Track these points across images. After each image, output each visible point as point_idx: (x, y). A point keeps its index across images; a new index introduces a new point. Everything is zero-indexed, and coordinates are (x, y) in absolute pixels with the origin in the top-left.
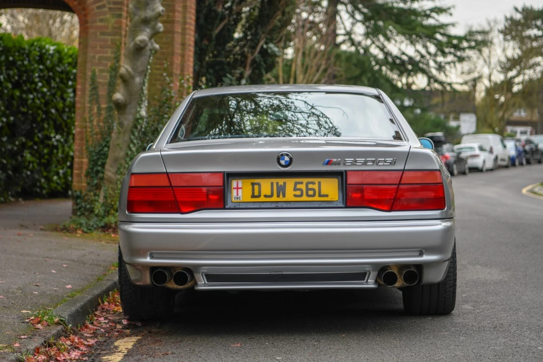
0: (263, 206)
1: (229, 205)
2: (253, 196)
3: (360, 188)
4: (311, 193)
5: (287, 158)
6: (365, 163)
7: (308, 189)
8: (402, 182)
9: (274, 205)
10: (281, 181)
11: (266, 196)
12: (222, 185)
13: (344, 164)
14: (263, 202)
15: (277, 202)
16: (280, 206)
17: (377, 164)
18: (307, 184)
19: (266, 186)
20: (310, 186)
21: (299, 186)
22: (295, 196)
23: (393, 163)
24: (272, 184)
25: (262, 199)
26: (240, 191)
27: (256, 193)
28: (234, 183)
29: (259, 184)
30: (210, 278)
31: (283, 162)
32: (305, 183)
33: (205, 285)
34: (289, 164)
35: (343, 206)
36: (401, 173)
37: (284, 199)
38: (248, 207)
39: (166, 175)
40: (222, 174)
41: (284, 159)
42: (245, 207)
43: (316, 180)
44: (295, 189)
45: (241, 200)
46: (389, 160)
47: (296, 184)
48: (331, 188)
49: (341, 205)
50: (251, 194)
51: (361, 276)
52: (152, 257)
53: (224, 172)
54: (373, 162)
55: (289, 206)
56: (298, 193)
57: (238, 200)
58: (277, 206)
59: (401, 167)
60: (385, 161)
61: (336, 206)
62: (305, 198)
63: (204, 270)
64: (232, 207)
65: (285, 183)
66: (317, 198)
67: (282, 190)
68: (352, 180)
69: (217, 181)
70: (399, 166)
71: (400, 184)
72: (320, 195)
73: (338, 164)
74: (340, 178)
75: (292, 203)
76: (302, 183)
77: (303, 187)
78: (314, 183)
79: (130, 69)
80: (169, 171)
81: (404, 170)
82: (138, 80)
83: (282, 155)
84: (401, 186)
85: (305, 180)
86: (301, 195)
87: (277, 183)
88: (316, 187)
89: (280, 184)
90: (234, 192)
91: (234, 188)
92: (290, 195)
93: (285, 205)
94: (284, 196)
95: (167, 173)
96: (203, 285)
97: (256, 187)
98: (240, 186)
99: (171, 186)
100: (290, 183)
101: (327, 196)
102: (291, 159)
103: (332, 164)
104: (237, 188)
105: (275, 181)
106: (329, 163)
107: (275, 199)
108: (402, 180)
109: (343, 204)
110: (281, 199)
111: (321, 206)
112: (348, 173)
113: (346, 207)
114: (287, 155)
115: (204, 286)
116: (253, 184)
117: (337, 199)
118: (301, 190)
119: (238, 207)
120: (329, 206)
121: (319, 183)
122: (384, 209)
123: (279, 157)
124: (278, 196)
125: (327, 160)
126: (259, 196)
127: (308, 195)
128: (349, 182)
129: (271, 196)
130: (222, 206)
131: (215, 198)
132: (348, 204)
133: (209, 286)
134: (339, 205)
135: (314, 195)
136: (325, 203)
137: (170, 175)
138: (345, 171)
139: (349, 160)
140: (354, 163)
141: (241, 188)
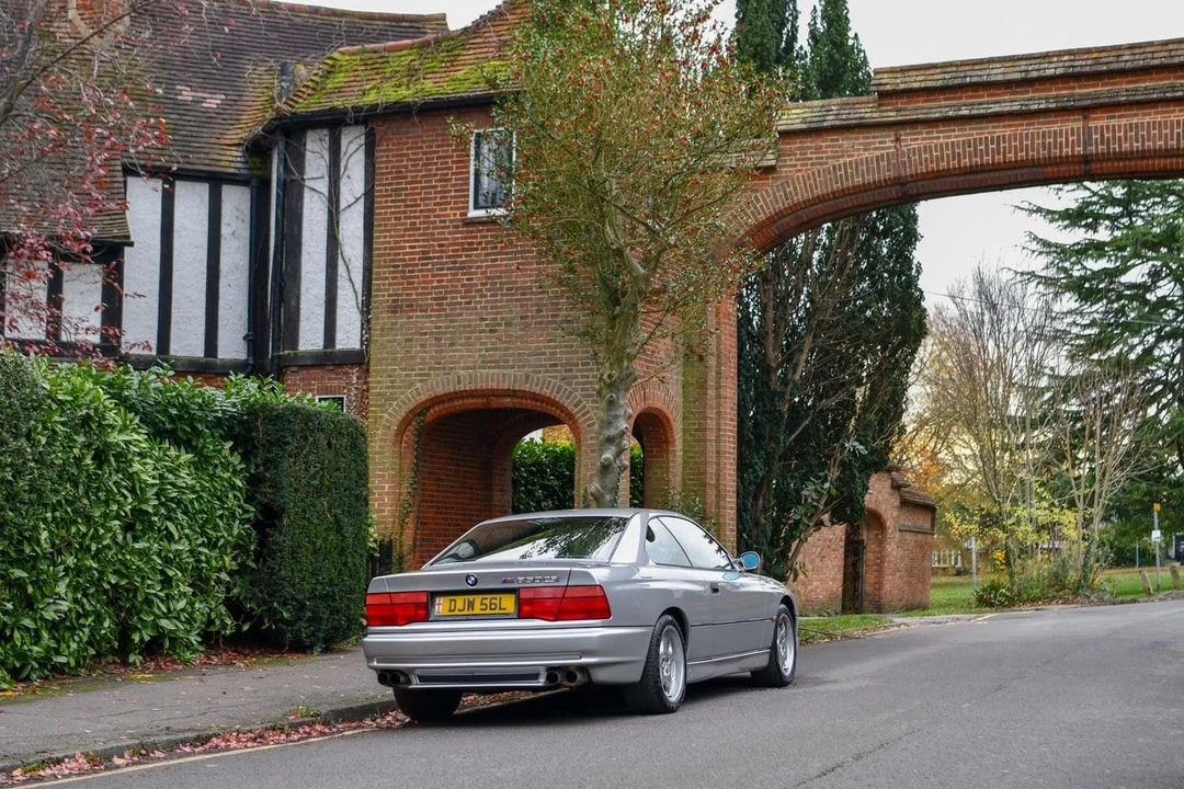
0: (457, 619)
1: (431, 618)
2: (450, 611)
3: (530, 602)
4: (493, 607)
5: (473, 579)
6: (533, 581)
7: (491, 604)
8: (565, 596)
9: (465, 618)
10: (471, 598)
11: (459, 610)
12: (426, 602)
13: (517, 583)
14: (457, 615)
15: (468, 615)
16: (470, 619)
17: (544, 582)
18: (492, 599)
19: (460, 601)
20: (493, 601)
21: (485, 602)
22: (481, 610)
23: (557, 580)
24: (465, 600)
25: (456, 613)
26: (441, 606)
27: (453, 608)
28: (437, 599)
29: (455, 601)
30: (423, 679)
31: (470, 582)
32: (489, 599)
33: (418, 685)
34: (475, 583)
36: (565, 588)
37: (474, 613)
38: (446, 619)
39: (389, 594)
40: (427, 593)
41: (471, 580)
42: (443, 619)
43: (498, 596)
44: (482, 604)
45: (441, 614)
46: (554, 578)
47: (483, 599)
48: (509, 603)
49: (516, 617)
50: (449, 608)
51: (535, 677)
52: (378, 662)
53: (430, 591)
54: (540, 580)
55: (476, 618)
56: (484, 607)
57: (439, 614)
58: (467, 618)
59: (564, 584)
60: (550, 579)
61: (512, 617)
62: (488, 611)
63: (418, 672)
64: (434, 620)
65: (474, 599)
66: (497, 611)
67: (471, 605)
68: (524, 595)
69: (424, 599)
70: (562, 583)
71: (563, 597)
72: (500, 609)
73: (512, 582)
74: (515, 594)
75: (479, 616)
76: (487, 599)
77: (487, 602)
78: (496, 599)
80: (391, 591)
81: (567, 586)
83: (469, 576)
84: (565, 601)
85: (489, 596)
86: (485, 610)
88: (497, 602)
89: (470, 600)
90: (437, 607)
91: (437, 605)
92: (477, 609)
93: (474, 618)
94: (473, 610)
96: (416, 684)
97: (453, 603)
98: (441, 602)
99: (392, 603)
100: (478, 599)
101: (506, 609)
102: (476, 580)
103: (508, 583)
104: (439, 604)
105: (467, 597)
106: (504, 582)
107: (466, 612)
108: (566, 594)
109: (517, 615)
110: (470, 612)
111: (501, 618)
112: (521, 589)
113: (519, 619)
114: (473, 576)
116: (451, 600)
117: (513, 611)
118: (486, 605)
119: (439, 619)
120: (507, 617)
121: (500, 598)
122: (551, 619)
123: (467, 578)
124: (469, 610)
125: (503, 579)
126: (454, 611)
127: (491, 609)
128: (522, 597)
129: (463, 610)
130: (425, 619)
131: (422, 612)
132: (521, 616)
133: (420, 685)
134: (514, 617)
135: (495, 609)
136: (504, 615)
137: (391, 594)
138: (519, 588)
139: (521, 579)
140: (524, 582)
141: (441, 604)
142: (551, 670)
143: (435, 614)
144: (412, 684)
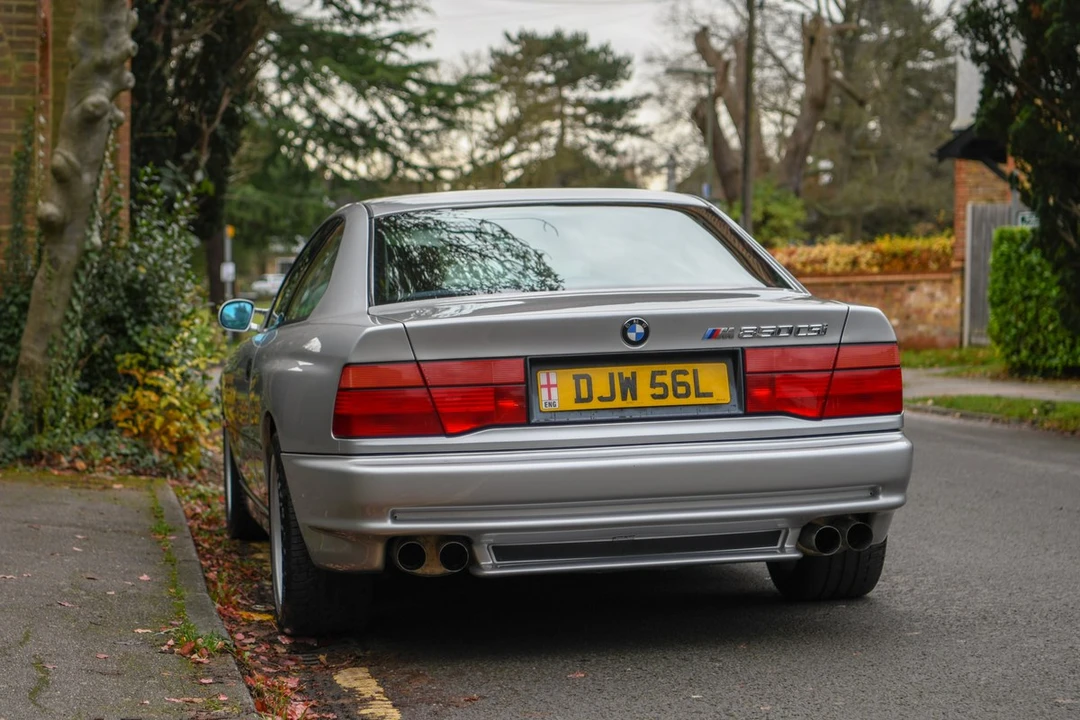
0: (598, 418)
1: (536, 417)
2: (579, 400)
3: (769, 378)
4: (681, 390)
5: (639, 329)
6: (776, 334)
7: (676, 384)
8: (838, 366)
9: (616, 416)
10: (627, 371)
11: (601, 399)
12: (523, 380)
13: (740, 337)
14: (596, 410)
15: (622, 409)
16: (628, 417)
17: (796, 335)
18: (675, 374)
19: (601, 379)
20: (680, 378)
21: (659, 379)
22: (654, 396)
23: (822, 332)
24: (611, 376)
25: (595, 404)
26: (555, 390)
27: (584, 394)
28: (542, 377)
29: (587, 377)
30: (503, 552)
31: (632, 336)
32: (669, 372)
33: (495, 567)
34: (643, 339)
35: (741, 412)
36: (836, 349)
37: (635, 404)
38: (571, 419)
39: (415, 365)
40: (522, 360)
41: (634, 330)
42: (564, 420)
43: (689, 367)
44: (653, 385)
45: (557, 408)
46: (816, 326)
47: (654, 375)
48: (715, 381)
49: (736, 411)
50: (573, 395)
51: (770, 538)
52: (395, 519)
53: (526, 356)
54: (790, 331)
55: (644, 416)
56: (659, 391)
57: (552, 408)
58: (623, 417)
59: (835, 339)
60: (810, 329)
61: (727, 413)
62: (671, 400)
63: (488, 539)
64: (542, 421)
65: (634, 374)
66: (692, 400)
67: (629, 387)
68: (753, 365)
69: (516, 374)
70: (832, 338)
71: (834, 369)
72: (698, 395)
73: (729, 336)
74: (730, 361)
75: (649, 410)
76: (663, 373)
77: (667, 380)
78: (685, 373)
79: (73, 159)
80: (421, 357)
81: (840, 344)
82: (87, 178)
83: (631, 322)
84: (837, 374)
85: (670, 368)
86: (663, 396)
87: (621, 375)
88: (689, 379)
89: (625, 376)
90: (544, 393)
91: (543, 386)
92: (645, 396)
93: (637, 415)
94: (634, 397)
95: (417, 362)
96: (489, 566)
97: (583, 383)
98: (553, 381)
99: (426, 385)
100: (643, 373)
101: (710, 395)
102: (647, 330)
103: (719, 338)
104: (549, 386)
105: (616, 370)
106: (714, 335)
107: (618, 402)
108: (838, 361)
109: (740, 408)
110: (629, 403)
111: (700, 414)
112: (748, 352)
113: (746, 414)
114: (641, 323)
115: (492, 570)
116: (577, 378)
117: (728, 400)
118: (664, 386)
119: (553, 420)
120: (715, 413)
121: (695, 372)
122: (810, 415)
123: (625, 327)
124: (624, 398)
125: (710, 329)
126: (589, 399)
127: (676, 395)
128: (749, 369)
129: (612, 398)
130: (523, 416)
131: (510, 405)
132: (751, 409)
133: (502, 568)
134: (732, 412)
135: (687, 395)
136: (707, 408)
137: (422, 365)
138: (742, 348)
139: (749, 328)
140: (756, 335)
141: (555, 386)
142: (808, 526)
143: (543, 408)
144: (479, 567)
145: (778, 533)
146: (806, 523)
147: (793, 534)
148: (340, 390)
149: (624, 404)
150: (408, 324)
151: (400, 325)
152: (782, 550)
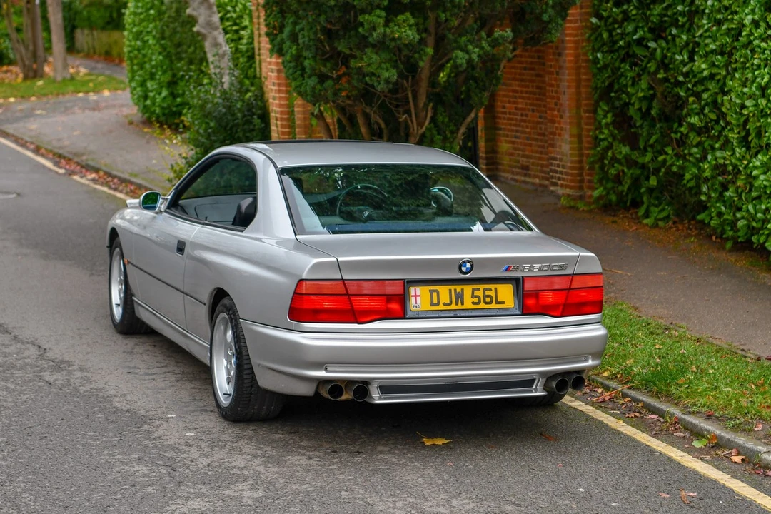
0: (443, 315)
1: (409, 314)
2: (432, 304)
3: (536, 294)
4: (488, 300)
5: (468, 265)
6: (541, 269)
7: (485, 296)
8: (572, 287)
9: (451, 314)
10: (459, 288)
11: (444, 304)
12: (403, 293)
13: (522, 271)
14: (441, 310)
15: (456, 310)
16: (458, 315)
17: (551, 269)
18: (485, 290)
19: (444, 291)
20: (488, 293)
21: (476, 293)
22: (473, 303)
23: (564, 268)
24: (450, 291)
25: (441, 307)
26: (419, 298)
27: (435, 301)
28: (412, 291)
29: (437, 292)
30: (384, 389)
31: (464, 269)
32: (482, 290)
33: (380, 398)
34: (470, 271)
35: (520, 313)
36: (571, 277)
37: (463, 307)
38: (428, 316)
39: (342, 282)
40: (402, 281)
41: (465, 266)
42: (424, 316)
43: (492, 286)
44: (473, 296)
45: (420, 309)
46: (561, 265)
47: (474, 290)
48: (506, 294)
49: (517, 312)
50: (429, 302)
52: (326, 370)
53: (405, 279)
54: (548, 267)
55: (467, 314)
56: (476, 300)
57: (417, 309)
58: (456, 315)
59: (571, 272)
60: (558, 266)
61: (512, 313)
62: (482, 305)
64: (412, 316)
65: (462, 290)
66: (494, 305)
67: (460, 297)
68: (529, 286)
69: (396, 290)
70: (569, 271)
71: (570, 289)
72: (498, 303)
73: (516, 269)
74: (515, 283)
75: (470, 311)
76: (479, 290)
77: (480, 293)
78: (490, 290)
80: (344, 278)
81: (573, 274)
83: (464, 262)
84: (571, 291)
85: (482, 287)
86: (479, 303)
87: (455, 290)
88: (492, 293)
89: (458, 291)
90: (413, 300)
91: (412, 296)
92: (468, 303)
93: (463, 314)
94: (462, 304)
96: (377, 398)
97: (435, 294)
98: (418, 294)
99: (348, 294)
100: (468, 289)
101: (503, 303)
102: (472, 266)
103: (511, 271)
104: (416, 296)
105: (452, 287)
106: (508, 269)
107: (453, 306)
108: (572, 284)
109: (519, 311)
110: (460, 306)
111: (498, 314)
112: (525, 279)
113: (522, 315)
114: (469, 262)
115: (378, 400)
116: (431, 292)
117: (513, 306)
118: (479, 297)
119: (418, 316)
120: (505, 313)
121: (496, 289)
122: (556, 315)
123: (460, 265)
124: (457, 304)
125: (506, 266)
126: (438, 304)
127: (486, 303)
128: (525, 289)
129: (450, 304)
130: (402, 315)
131: (395, 306)
132: (526, 311)
133: (385, 399)
134: (515, 313)
135: (491, 302)
136: (501, 310)
137: (346, 282)
138: (522, 277)
139: (527, 266)
140: (530, 269)
141: (419, 296)
143: (412, 309)
144: (372, 398)
145: (534, 380)
146: (549, 375)
147: (542, 381)
148: (295, 293)
149: (456, 307)
150: (340, 259)
151: (334, 259)
152: (536, 390)
